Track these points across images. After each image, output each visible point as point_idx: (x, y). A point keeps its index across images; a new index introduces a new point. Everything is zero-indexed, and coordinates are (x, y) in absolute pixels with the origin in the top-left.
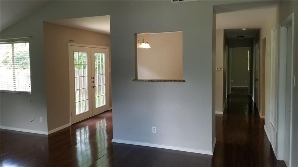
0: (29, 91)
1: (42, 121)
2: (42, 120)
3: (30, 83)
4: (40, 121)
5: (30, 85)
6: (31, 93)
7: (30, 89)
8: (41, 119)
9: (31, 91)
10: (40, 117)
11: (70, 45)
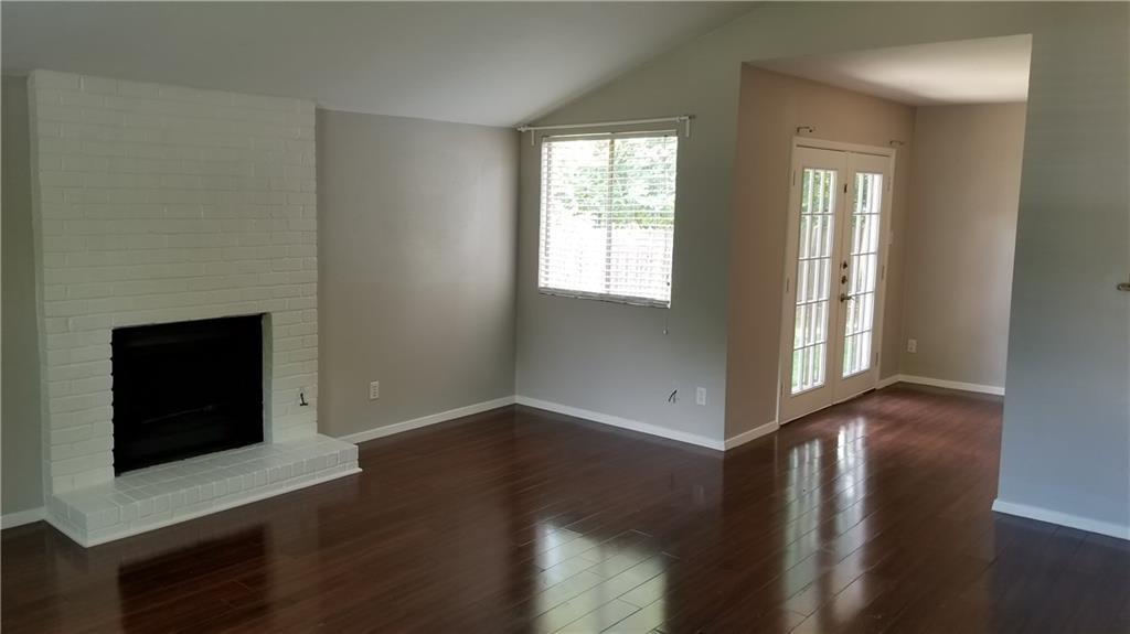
0: (663, 299)
1: (704, 404)
2: (704, 397)
3: (670, 272)
4: (699, 402)
5: (670, 280)
6: (669, 306)
7: (669, 293)
8: (701, 395)
9: (669, 299)
10: (699, 389)
11: (798, 146)
